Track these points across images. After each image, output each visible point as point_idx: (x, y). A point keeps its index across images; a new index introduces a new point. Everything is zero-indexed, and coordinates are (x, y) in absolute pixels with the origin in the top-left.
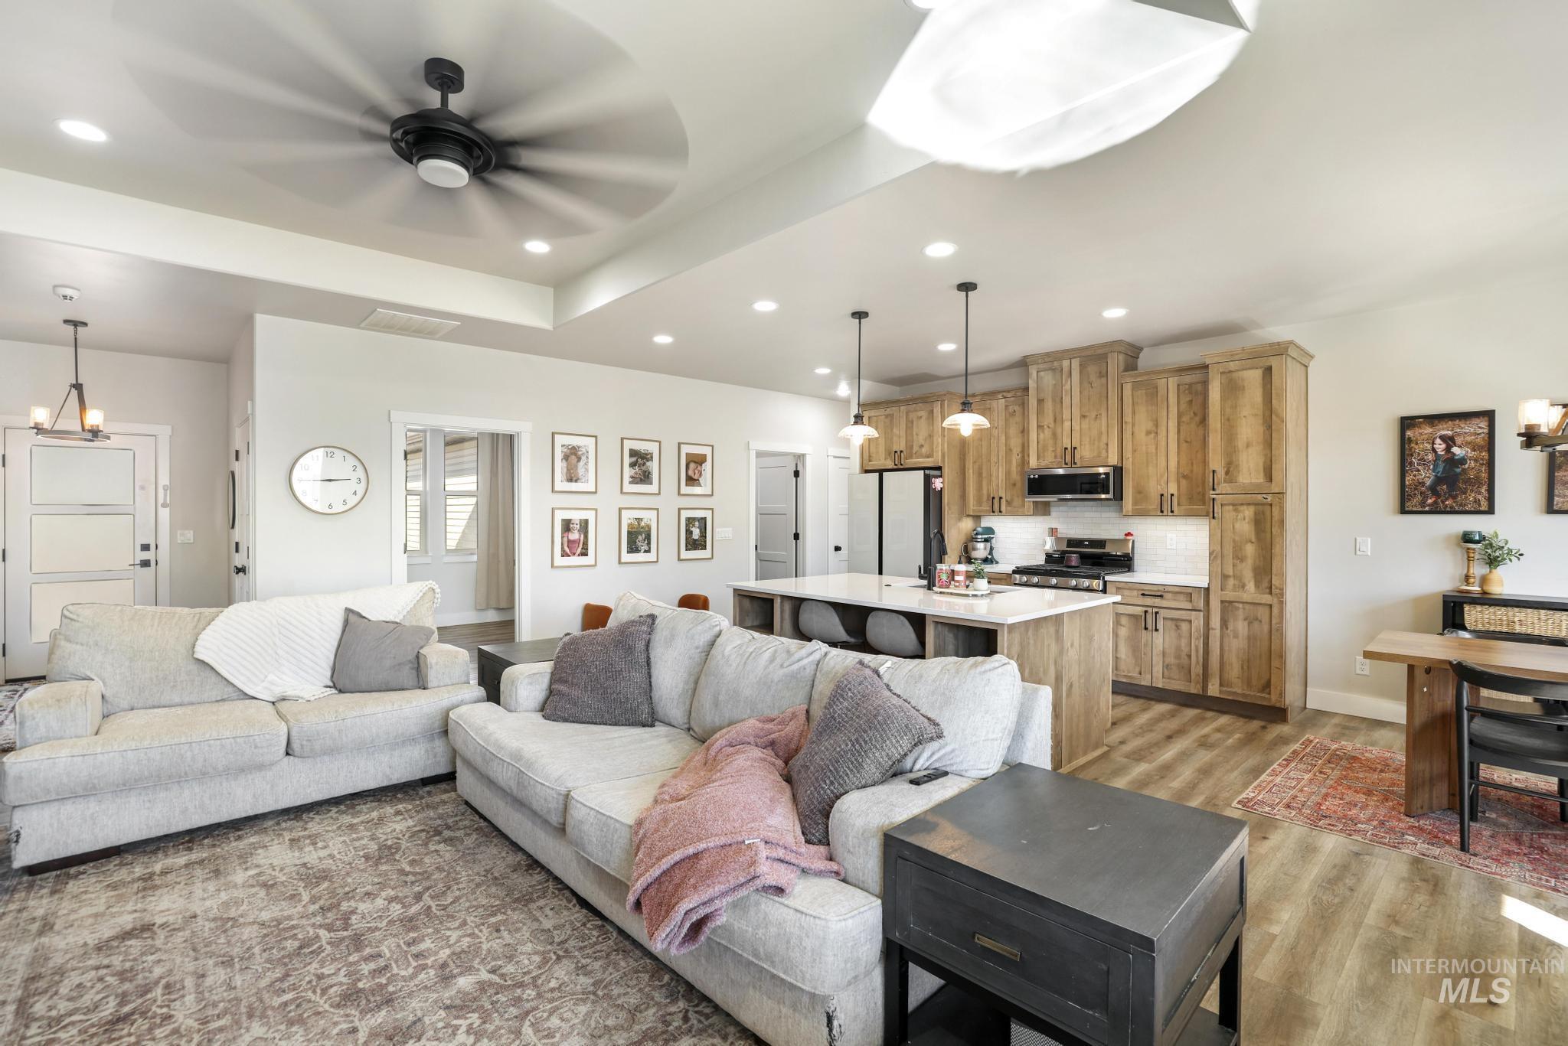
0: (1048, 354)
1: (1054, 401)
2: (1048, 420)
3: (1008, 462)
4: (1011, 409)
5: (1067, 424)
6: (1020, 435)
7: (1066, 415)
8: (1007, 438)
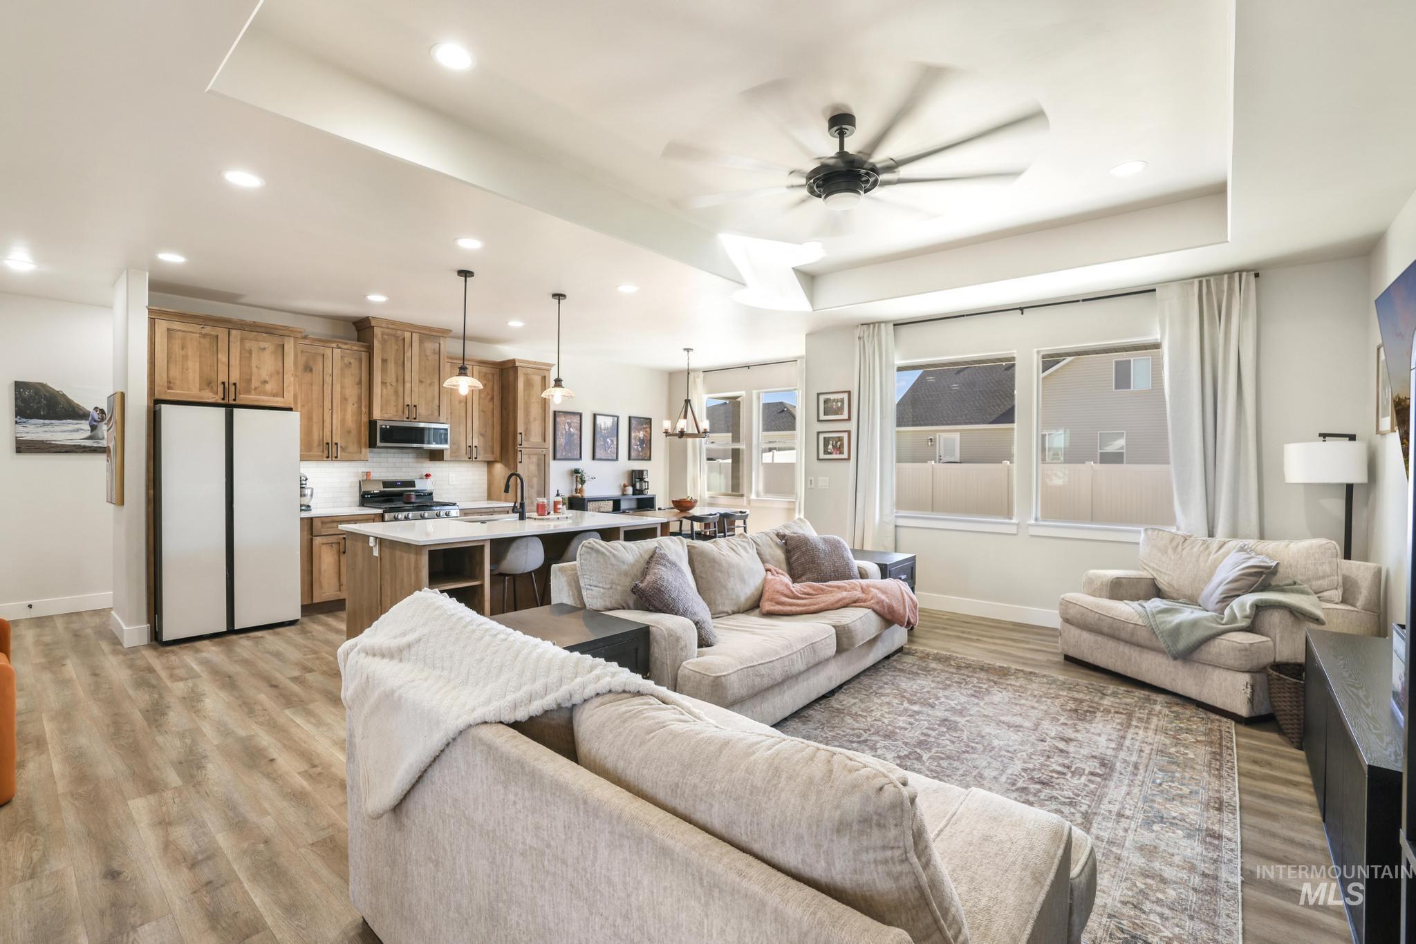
0: (393, 323)
1: (396, 363)
2: (391, 378)
3: (344, 410)
4: (346, 360)
5: (408, 385)
6: (356, 386)
7: (407, 378)
8: (342, 387)
